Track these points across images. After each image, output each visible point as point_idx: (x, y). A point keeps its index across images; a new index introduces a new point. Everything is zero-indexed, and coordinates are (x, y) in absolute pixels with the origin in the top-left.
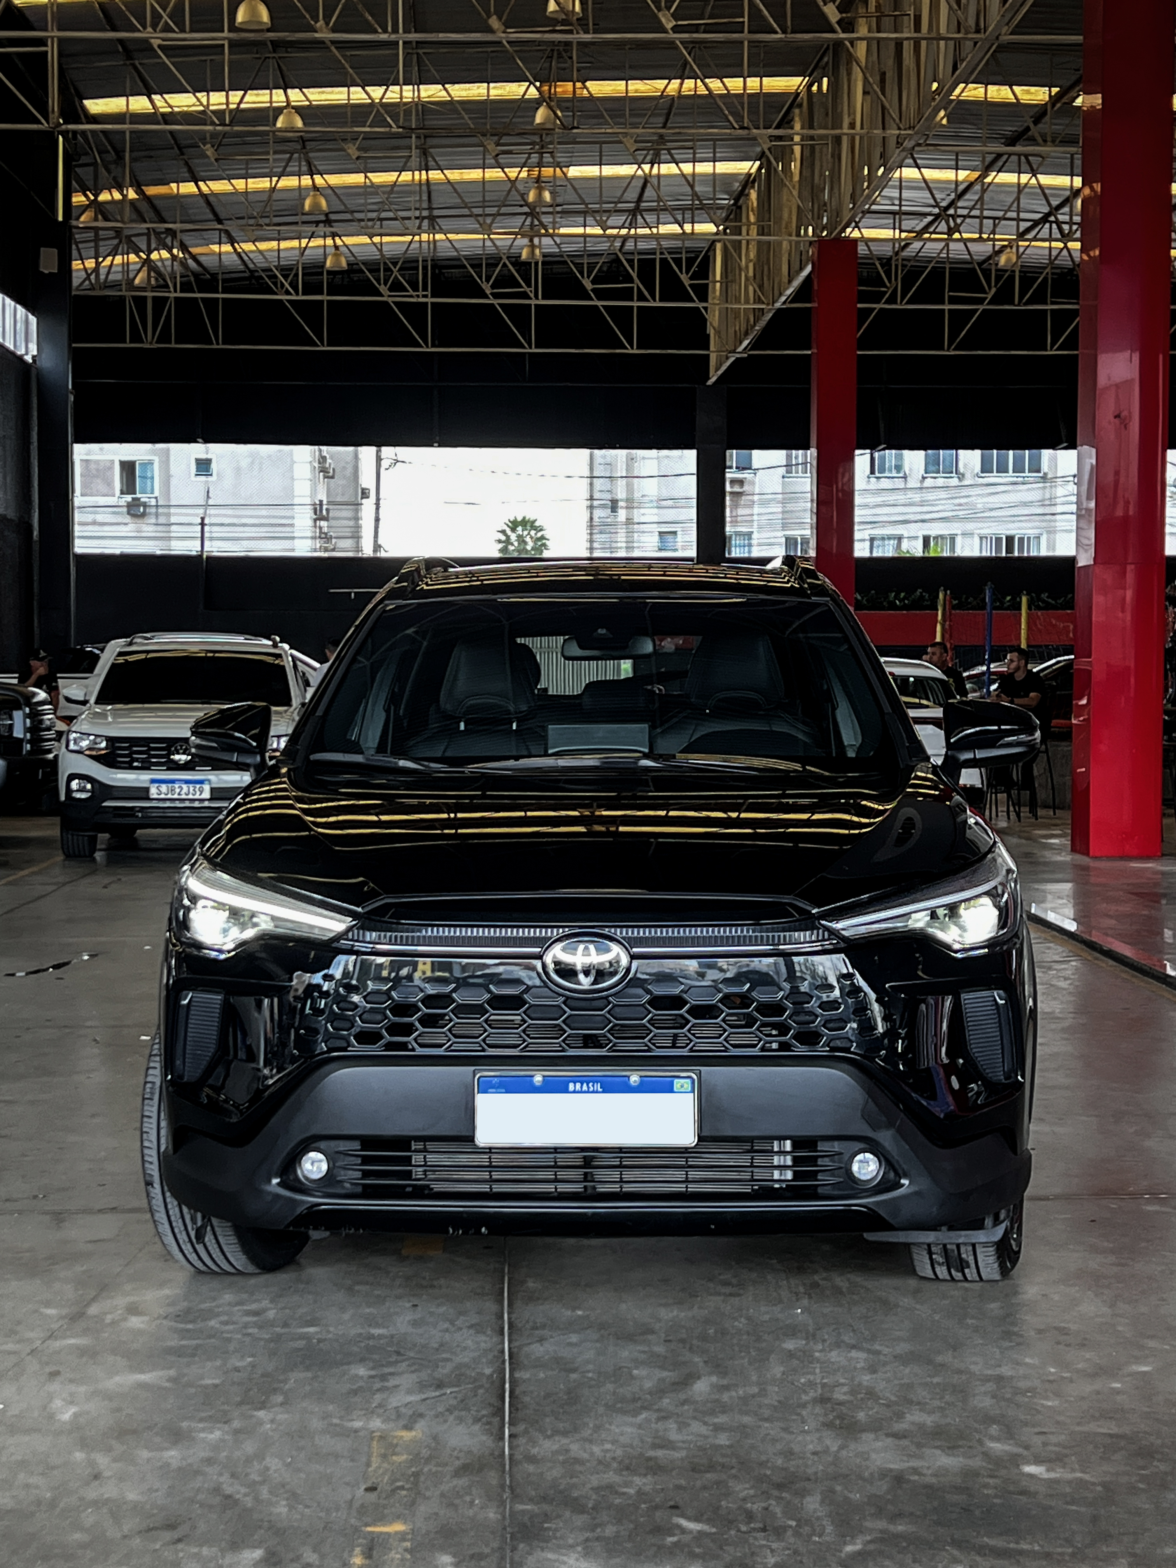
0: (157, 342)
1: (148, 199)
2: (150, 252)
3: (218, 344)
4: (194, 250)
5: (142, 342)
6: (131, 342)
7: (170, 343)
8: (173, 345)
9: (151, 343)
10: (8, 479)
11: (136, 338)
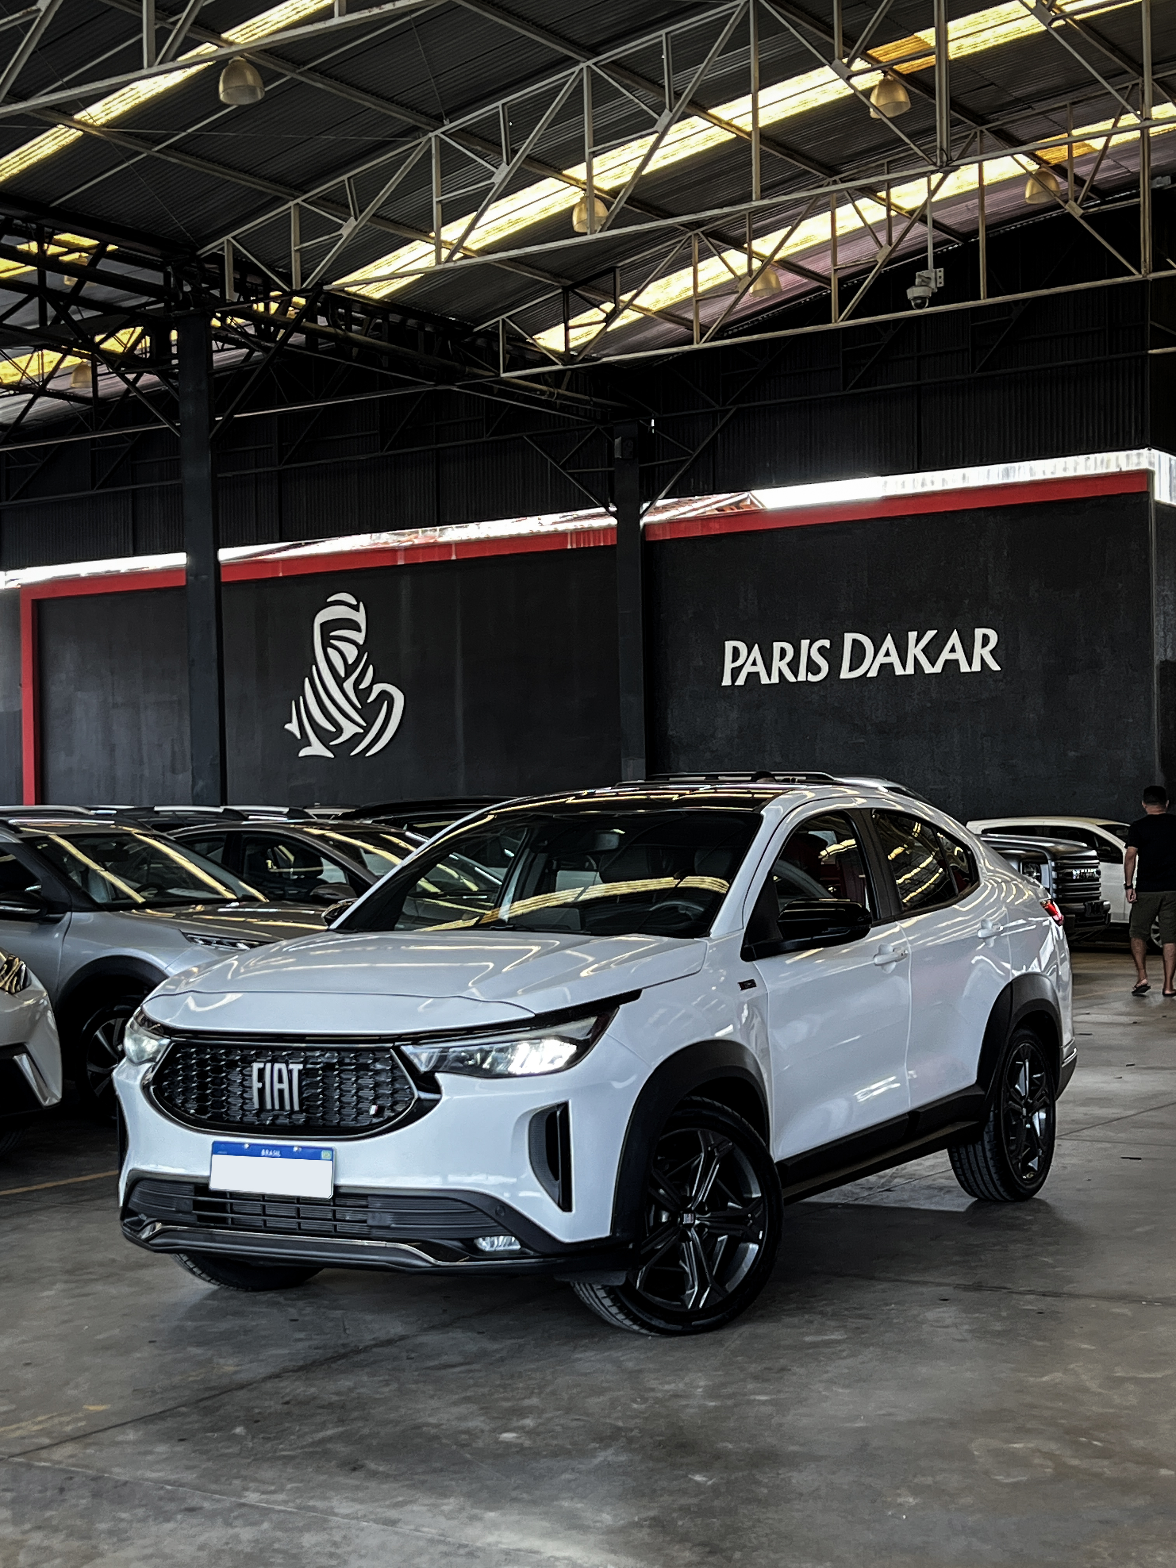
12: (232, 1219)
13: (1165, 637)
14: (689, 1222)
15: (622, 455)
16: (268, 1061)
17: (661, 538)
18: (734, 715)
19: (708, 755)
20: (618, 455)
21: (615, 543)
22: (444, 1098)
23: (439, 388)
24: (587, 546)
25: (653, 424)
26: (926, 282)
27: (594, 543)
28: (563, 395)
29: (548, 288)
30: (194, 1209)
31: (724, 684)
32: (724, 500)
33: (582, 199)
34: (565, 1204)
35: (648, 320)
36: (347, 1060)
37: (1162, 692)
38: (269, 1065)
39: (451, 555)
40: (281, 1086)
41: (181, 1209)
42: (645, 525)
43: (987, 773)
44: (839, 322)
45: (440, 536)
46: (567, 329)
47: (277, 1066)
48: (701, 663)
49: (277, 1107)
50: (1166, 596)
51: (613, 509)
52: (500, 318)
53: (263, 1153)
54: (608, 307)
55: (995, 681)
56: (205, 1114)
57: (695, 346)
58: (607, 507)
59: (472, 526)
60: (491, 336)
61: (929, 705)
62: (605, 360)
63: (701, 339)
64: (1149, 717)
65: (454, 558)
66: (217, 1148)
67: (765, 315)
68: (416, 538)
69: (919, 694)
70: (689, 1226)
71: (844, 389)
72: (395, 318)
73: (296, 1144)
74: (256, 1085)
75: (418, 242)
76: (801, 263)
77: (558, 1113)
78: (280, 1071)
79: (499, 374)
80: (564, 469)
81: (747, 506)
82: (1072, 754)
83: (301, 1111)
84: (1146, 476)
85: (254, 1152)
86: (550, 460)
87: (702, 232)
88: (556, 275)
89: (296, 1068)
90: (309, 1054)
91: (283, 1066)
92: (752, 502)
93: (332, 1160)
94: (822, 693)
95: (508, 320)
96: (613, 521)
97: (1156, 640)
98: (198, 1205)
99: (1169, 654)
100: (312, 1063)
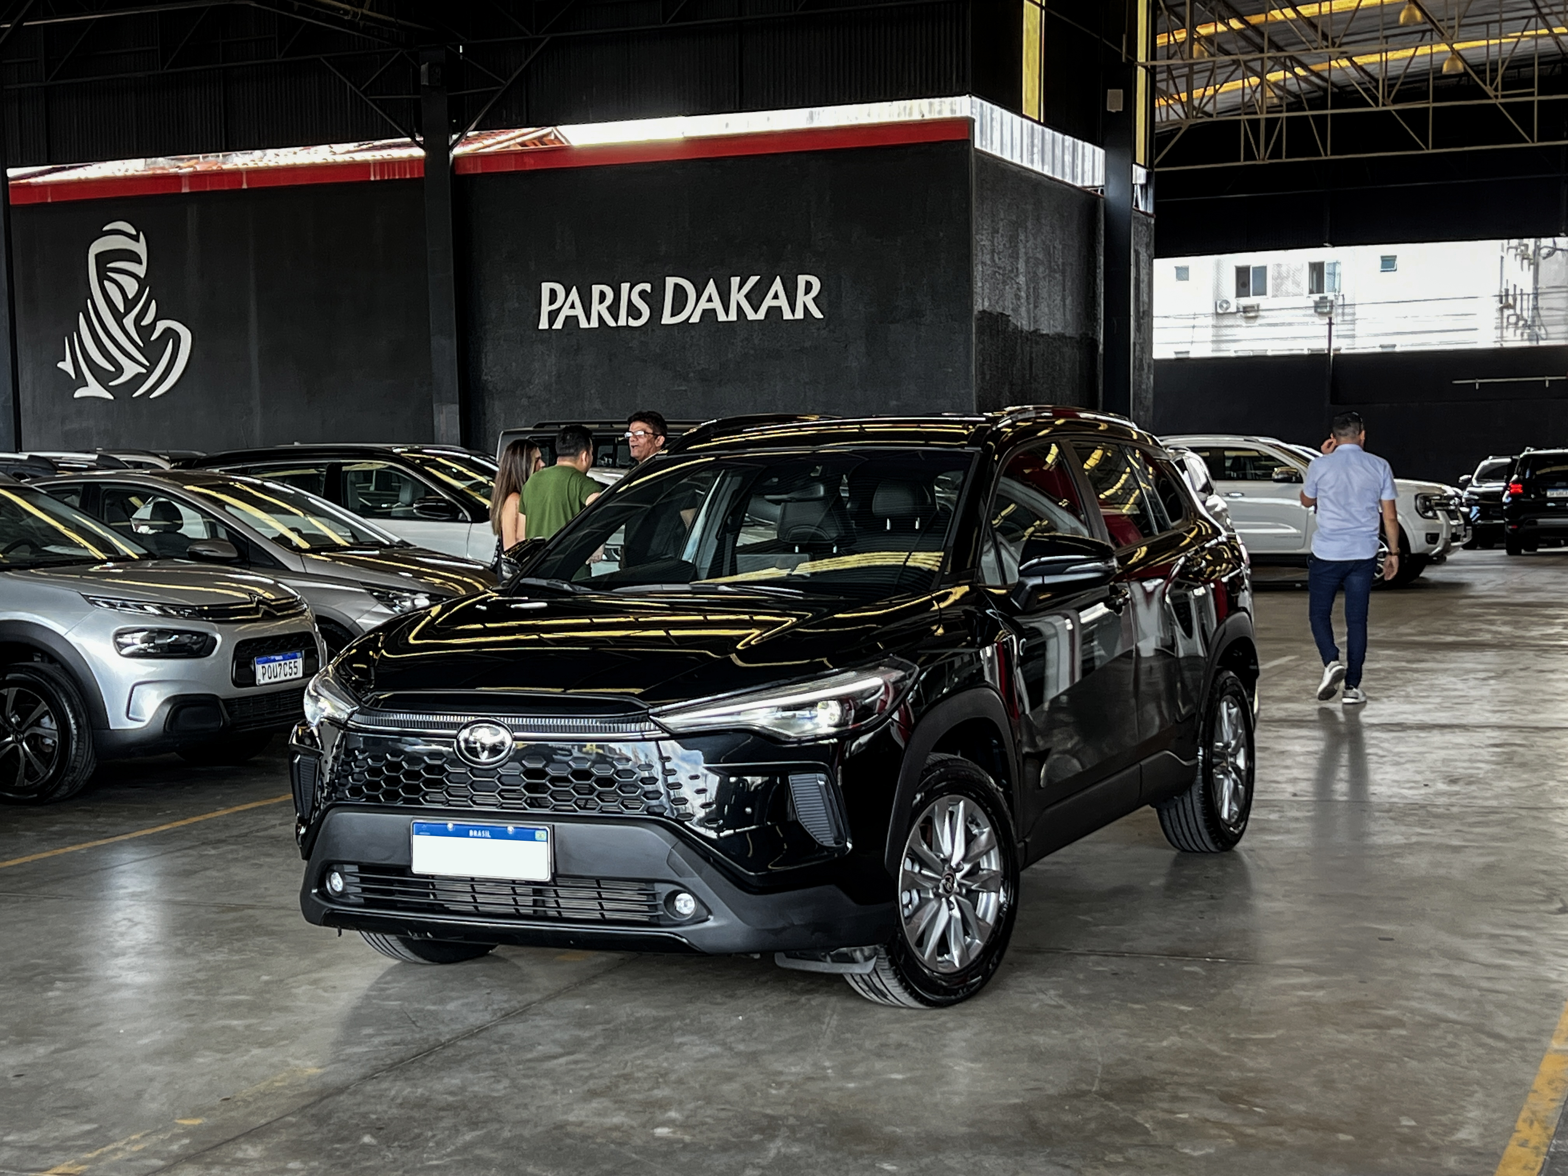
0: (1270, 158)
1: (1255, 28)
2: (1265, 74)
3: (1326, 155)
4: (1316, 68)
5: (1256, 159)
6: (1245, 160)
7: (1281, 158)
8: (1284, 160)
9: (1264, 159)
10: (1068, 302)
11: (1250, 156)
13: (982, 287)
15: (429, 82)
17: (472, 172)
18: (552, 359)
20: (425, 82)
21: (423, 175)
24: (391, 177)
25: (461, 51)
27: (400, 174)
28: (367, 15)
31: (540, 327)
32: (530, 134)
37: (980, 341)
39: (242, 184)
42: (456, 158)
48: (517, 305)
50: (984, 245)
51: (420, 139)
55: (818, 329)
58: (413, 138)
61: (752, 352)
64: (968, 366)
65: (245, 186)
68: (197, 163)
69: (742, 341)
71: (664, 22)
80: (366, 96)
81: (552, 141)
86: (348, 84)
92: (556, 137)
94: (643, 338)
96: (420, 153)
97: (975, 291)
99: (986, 304)
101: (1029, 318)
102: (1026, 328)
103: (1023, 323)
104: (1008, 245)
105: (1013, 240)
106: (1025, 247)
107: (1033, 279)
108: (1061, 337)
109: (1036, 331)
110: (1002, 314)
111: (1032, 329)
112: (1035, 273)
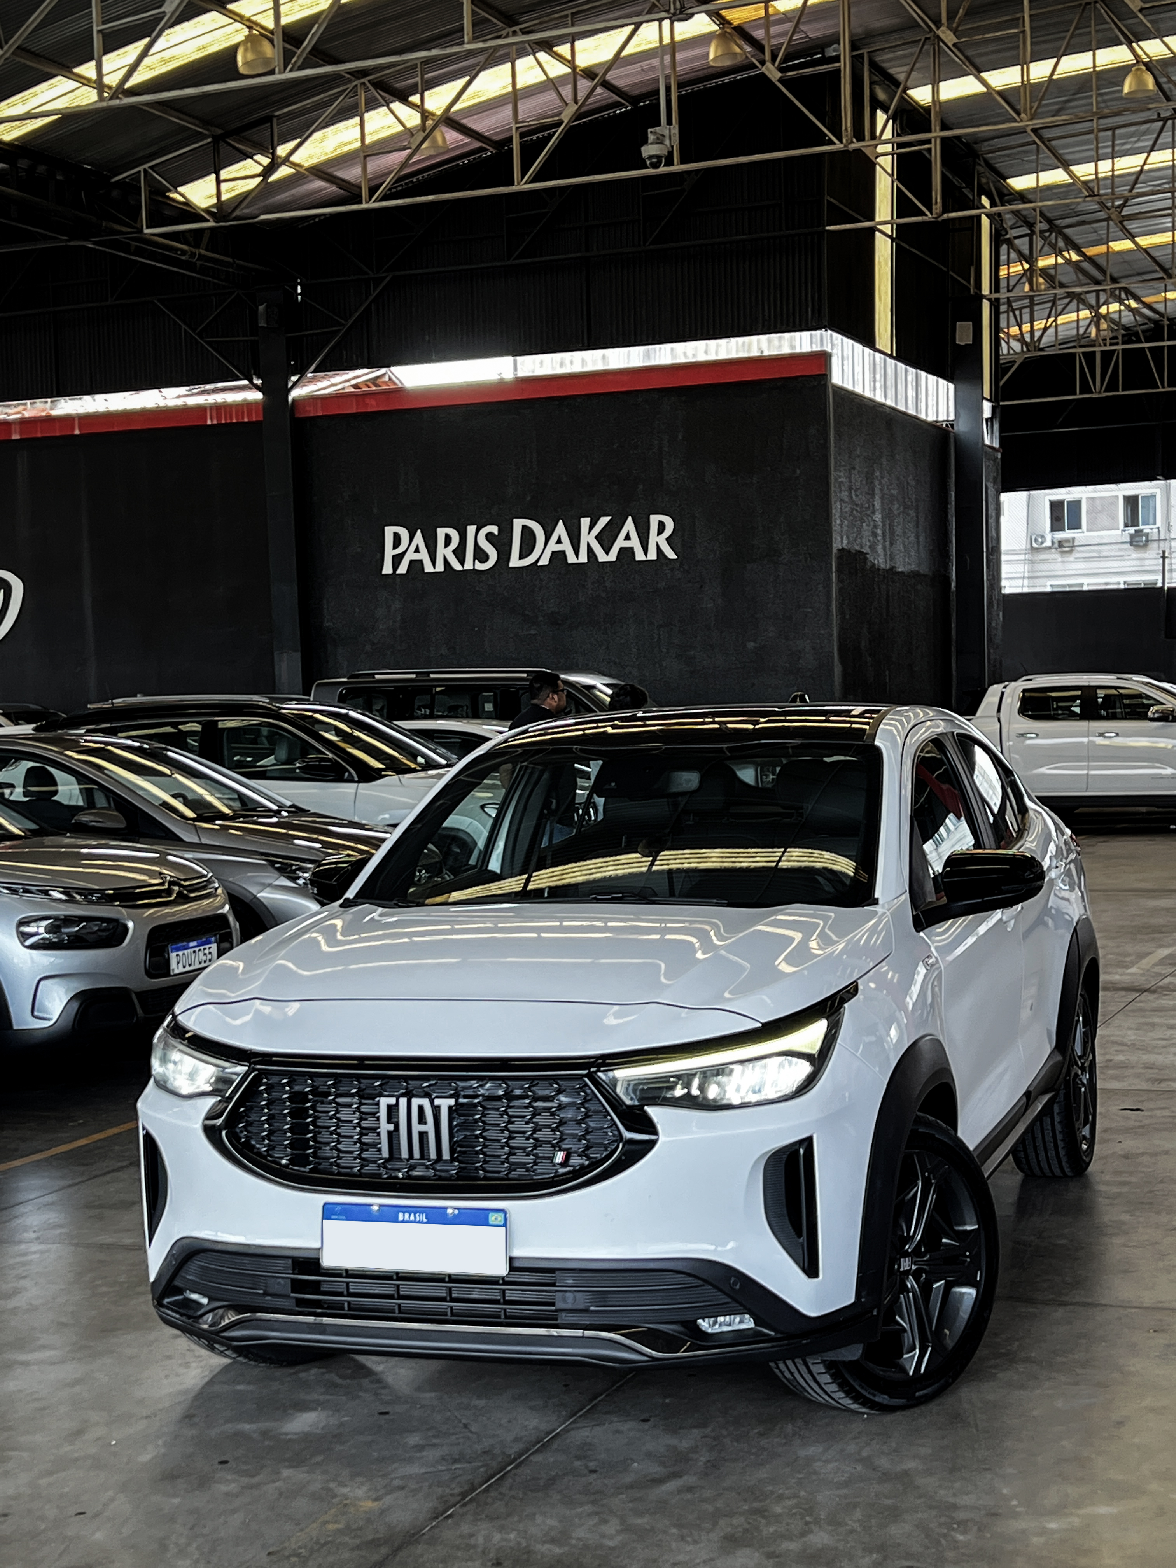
0: (1106, 391)
1: (1092, 260)
2: (1099, 307)
3: (1164, 387)
4: (1150, 300)
5: (1091, 392)
6: (1081, 393)
7: (1118, 391)
8: (1121, 393)
9: (1100, 392)
11: (1086, 389)
12: (349, 1303)
13: (841, 525)
14: (907, 1268)
15: (267, 324)
16: (402, 1095)
17: (312, 415)
18: (397, 605)
19: (368, 648)
20: (262, 323)
21: (261, 419)
22: (663, 1138)
23: (72, 243)
24: (228, 421)
25: (299, 291)
26: (660, 141)
27: (237, 419)
28: (204, 256)
29: (200, 137)
30: (292, 1292)
31: (384, 572)
32: (363, 375)
33: (247, 37)
34: (811, 1269)
35: (301, 176)
36: (518, 1092)
37: (840, 580)
38: (403, 1101)
39: (73, 429)
40: (423, 1128)
41: (271, 1291)
42: (294, 401)
43: (664, 664)
44: (522, 185)
45: (52, 409)
46: (219, 182)
47: (416, 1102)
48: (359, 550)
49: (417, 1154)
50: (842, 482)
51: (258, 382)
52: (141, 168)
53: (400, 1216)
54: (266, 161)
55: (672, 570)
56: (305, 1167)
57: (364, 206)
58: (251, 381)
59: (87, 398)
60: (132, 186)
61: (603, 595)
62: (263, 217)
63: (370, 199)
64: (828, 606)
65: (77, 432)
66: (329, 1212)
67: (420, 177)
68: (25, 410)
69: (593, 583)
70: (907, 1273)
71: (508, 260)
72: (23, 164)
73: (451, 1205)
74: (385, 1127)
75: (60, 78)
76: (464, 121)
77: (802, 1151)
78: (421, 1108)
79: (141, 231)
80: (202, 338)
81: (385, 383)
82: (751, 645)
83: (453, 1159)
84: (822, 359)
85: (388, 1216)
86: (184, 326)
87: (369, 81)
88: (205, 122)
89: (445, 1104)
90: (461, 1084)
91: (425, 1102)
92: (390, 379)
93: (505, 1225)
94: (490, 583)
95: (150, 171)
96: (258, 396)
97: (834, 528)
98: (297, 1286)
99: (845, 542)
100: (465, 1097)
101: (885, 555)
102: (883, 566)
103: (880, 561)
104: (864, 482)
105: (869, 478)
106: (880, 484)
107: (888, 515)
108: (915, 575)
109: (892, 568)
110: (860, 551)
111: (888, 567)
112: (890, 509)
